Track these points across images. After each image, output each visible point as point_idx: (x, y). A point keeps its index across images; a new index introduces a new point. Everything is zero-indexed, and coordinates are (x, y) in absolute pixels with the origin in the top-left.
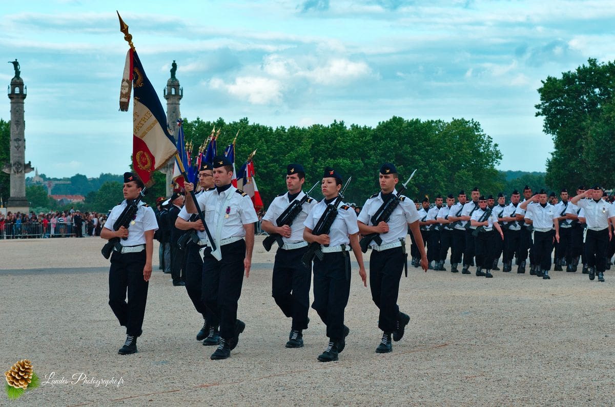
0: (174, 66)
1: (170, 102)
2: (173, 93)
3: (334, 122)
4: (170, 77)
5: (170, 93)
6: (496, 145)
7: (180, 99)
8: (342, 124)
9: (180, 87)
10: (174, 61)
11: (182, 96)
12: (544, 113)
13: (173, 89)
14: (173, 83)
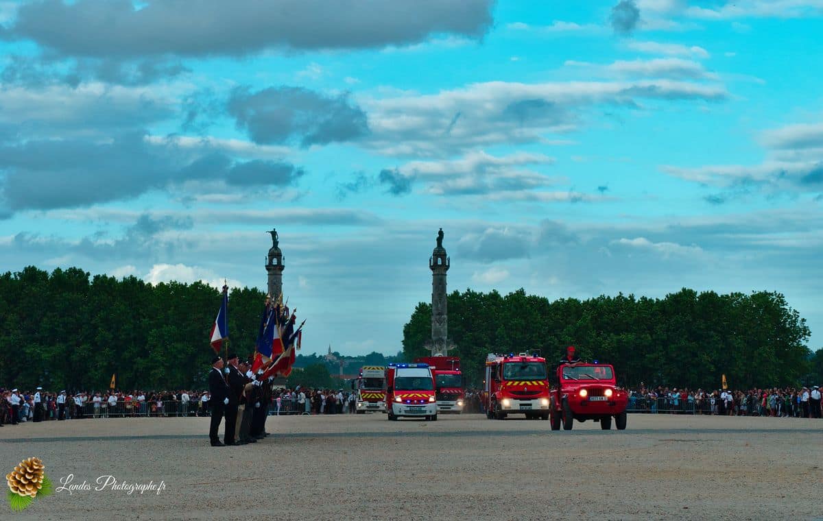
0: (441, 233)
1: (436, 273)
2: (440, 262)
3: (619, 294)
4: (436, 246)
5: (436, 263)
6: (804, 320)
7: (447, 269)
8: (632, 297)
9: (447, 257)
10: (441, 229)
11: (449, 266)
13: (439, 259)
14: (440, 253)
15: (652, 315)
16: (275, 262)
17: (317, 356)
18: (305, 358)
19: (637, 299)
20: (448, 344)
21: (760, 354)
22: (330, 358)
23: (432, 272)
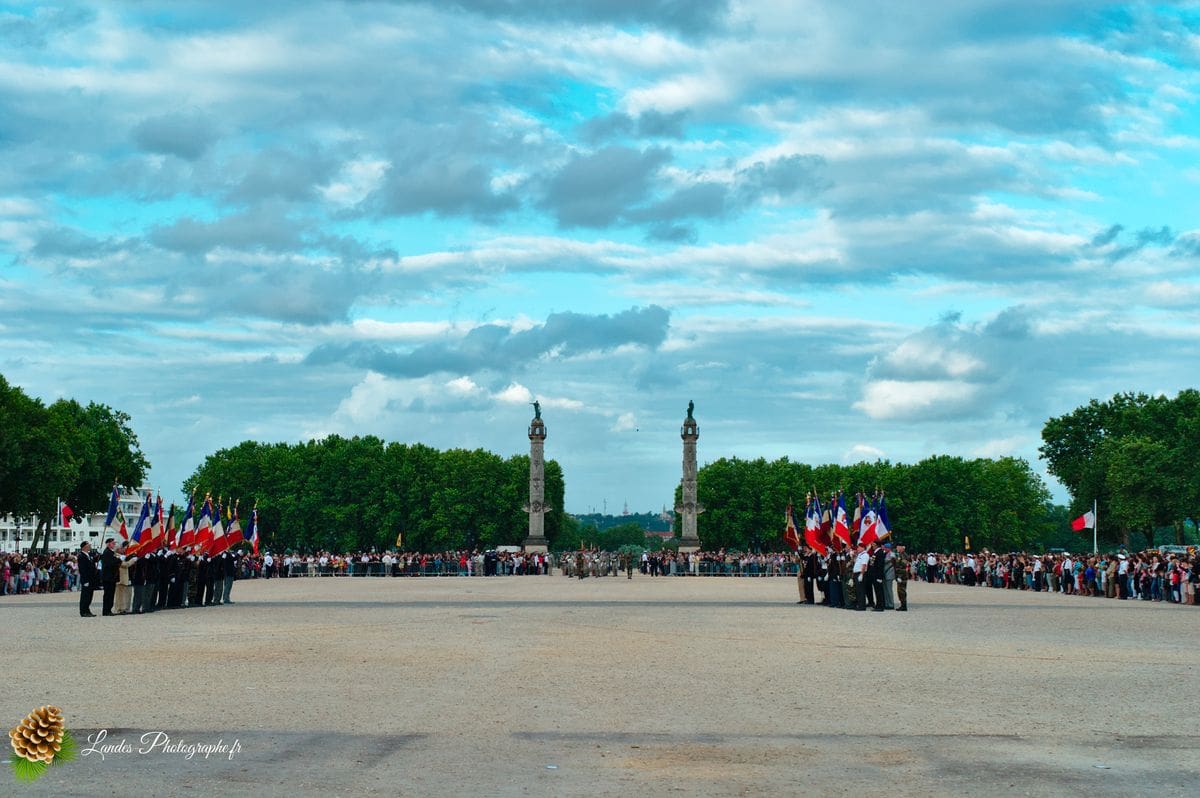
0: (691, 405)
1: (686, 442)
2: (690, 432)
4: (688, 416)
5: (686, 432)
6: (1044, 484)
7: (697, 438)
8: (887, 463)
9: (697, 427)
10: (691, 401)
11: (698, 435)
12: (1048, 455)
13: (690, 429)
14: (690, 424)
15: (902, 480)
16: (537, 431)
17: (653, 514)
18: (642, 516)
19: (893, 464)
20: (697, 507)
21: (1003, 517)
22: (665, 515)
23: (683, 441)
